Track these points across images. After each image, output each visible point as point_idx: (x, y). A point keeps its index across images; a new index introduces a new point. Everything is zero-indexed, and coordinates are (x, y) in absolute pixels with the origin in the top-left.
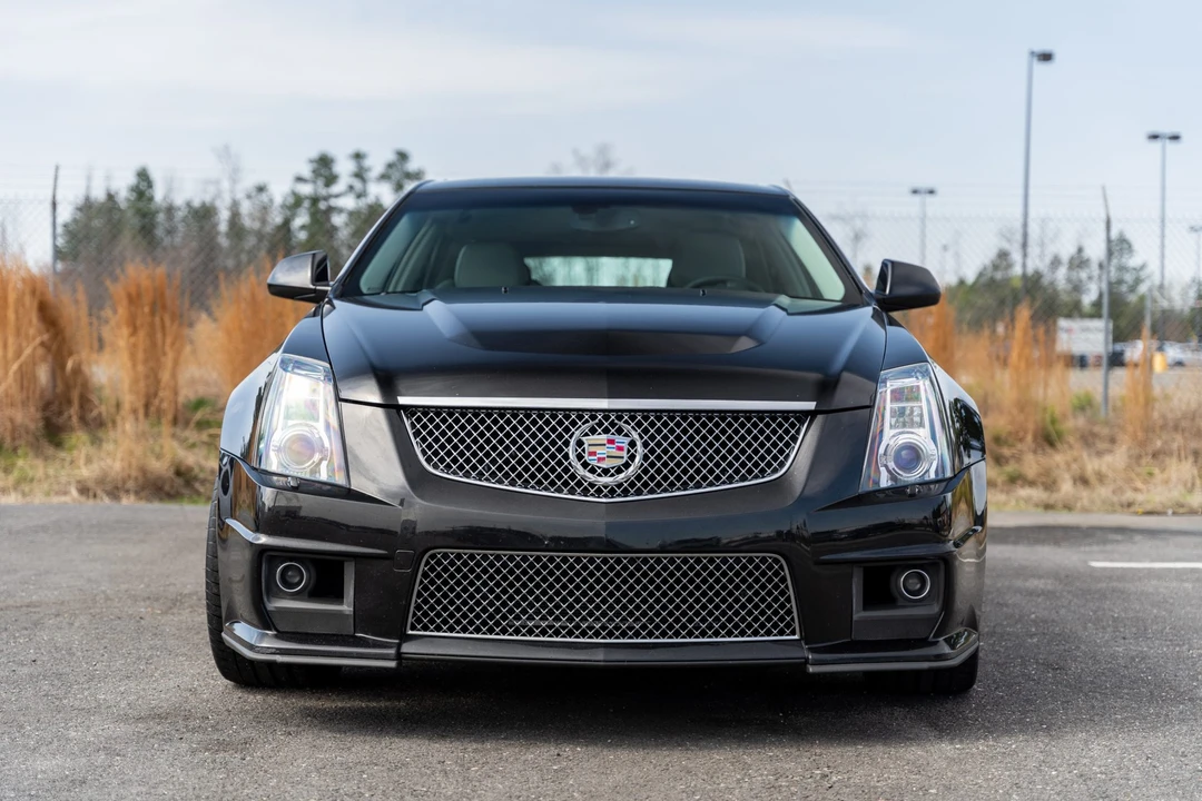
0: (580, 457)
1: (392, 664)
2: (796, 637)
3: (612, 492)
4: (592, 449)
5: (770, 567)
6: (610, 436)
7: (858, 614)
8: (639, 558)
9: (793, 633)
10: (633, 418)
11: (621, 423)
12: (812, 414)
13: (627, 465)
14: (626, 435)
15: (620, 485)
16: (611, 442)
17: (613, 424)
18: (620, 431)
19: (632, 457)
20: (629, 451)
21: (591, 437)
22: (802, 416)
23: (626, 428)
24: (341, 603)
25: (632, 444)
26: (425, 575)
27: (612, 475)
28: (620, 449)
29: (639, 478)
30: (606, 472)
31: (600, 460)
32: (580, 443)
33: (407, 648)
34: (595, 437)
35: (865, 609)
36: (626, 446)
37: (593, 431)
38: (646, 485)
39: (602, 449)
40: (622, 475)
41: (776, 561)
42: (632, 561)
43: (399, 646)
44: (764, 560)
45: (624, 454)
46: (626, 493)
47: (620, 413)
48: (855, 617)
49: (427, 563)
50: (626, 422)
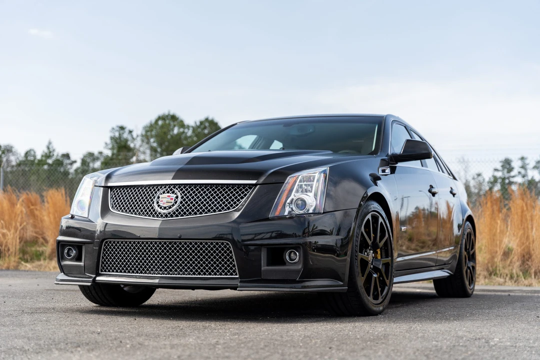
0: (158, 203)
1: (89, 284)
2: (237, 276)
3: (166, 216)
4: (162, 199)
5: (225, 247)
6: (169, 194)
7: (264, 268)
8: (173, 242)
9: (236, 275)
10: (179, 187)
11: (175, 190)
12: (255, 185)
13: (173, 205)
14: (176, 194)
15: (169, 213)
16: (169, 196)
17: (171, 190)
18: (173, 192)
19: (176, 203)
20: (175, 200)
21: (163, 195)
22: (251, 186)
23: (176, 191)
24: (81, 262)
25: (177, 197)
26: (104, 250)
27: (167, 209)
28: (172, 199)
29: (177, 210)
30: (165, 208)
31: (164, 203)
32: (159, 197)
33: (98, 278)
34: (165, 195)
35: (268, 265)
36: (174, 198)
37: (164, 192)
38: (180, 213)
39: (165, 199)
40: (171, 209)
41: (228, 244)
42: (170, 243)
43: (95, 278)
44: (223, 244)
45: (173, 201)
46: (172, 216)
47: (175, 185)
48: (263, 269)
49: (105, 245)
50: (177, 189)
